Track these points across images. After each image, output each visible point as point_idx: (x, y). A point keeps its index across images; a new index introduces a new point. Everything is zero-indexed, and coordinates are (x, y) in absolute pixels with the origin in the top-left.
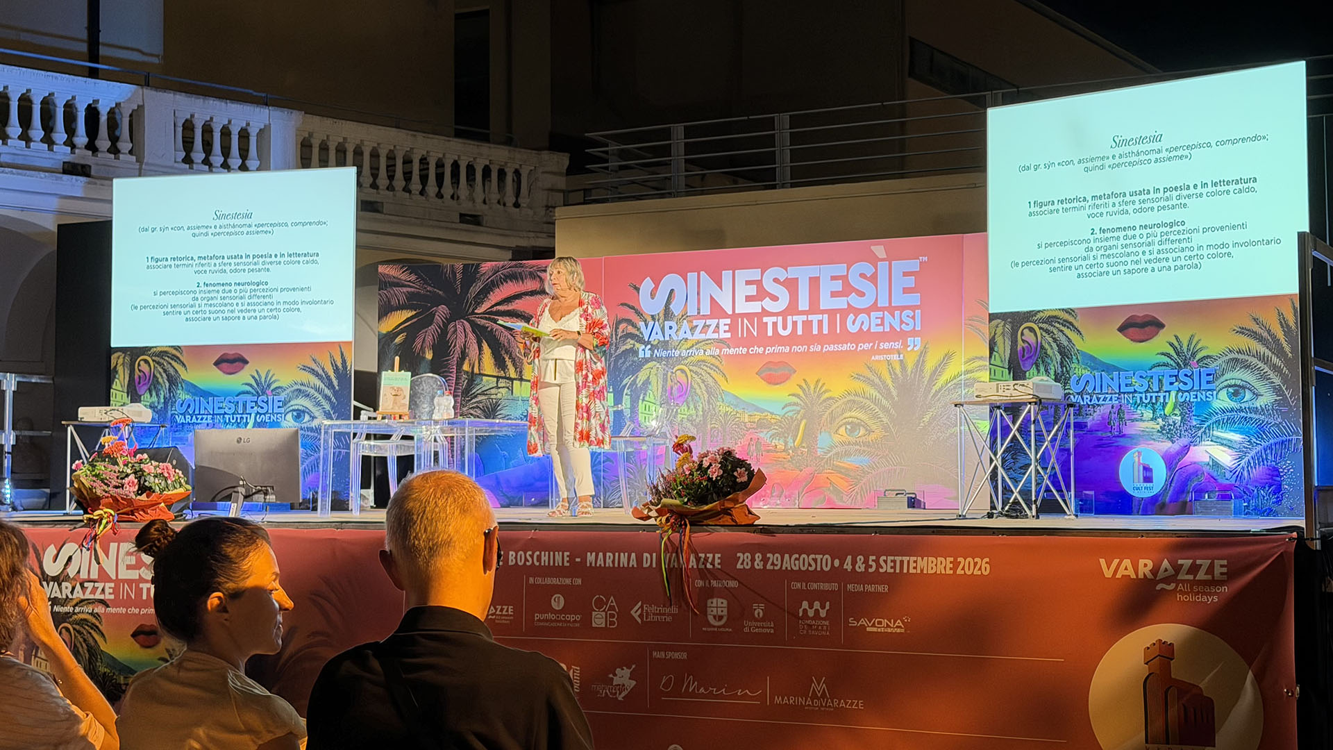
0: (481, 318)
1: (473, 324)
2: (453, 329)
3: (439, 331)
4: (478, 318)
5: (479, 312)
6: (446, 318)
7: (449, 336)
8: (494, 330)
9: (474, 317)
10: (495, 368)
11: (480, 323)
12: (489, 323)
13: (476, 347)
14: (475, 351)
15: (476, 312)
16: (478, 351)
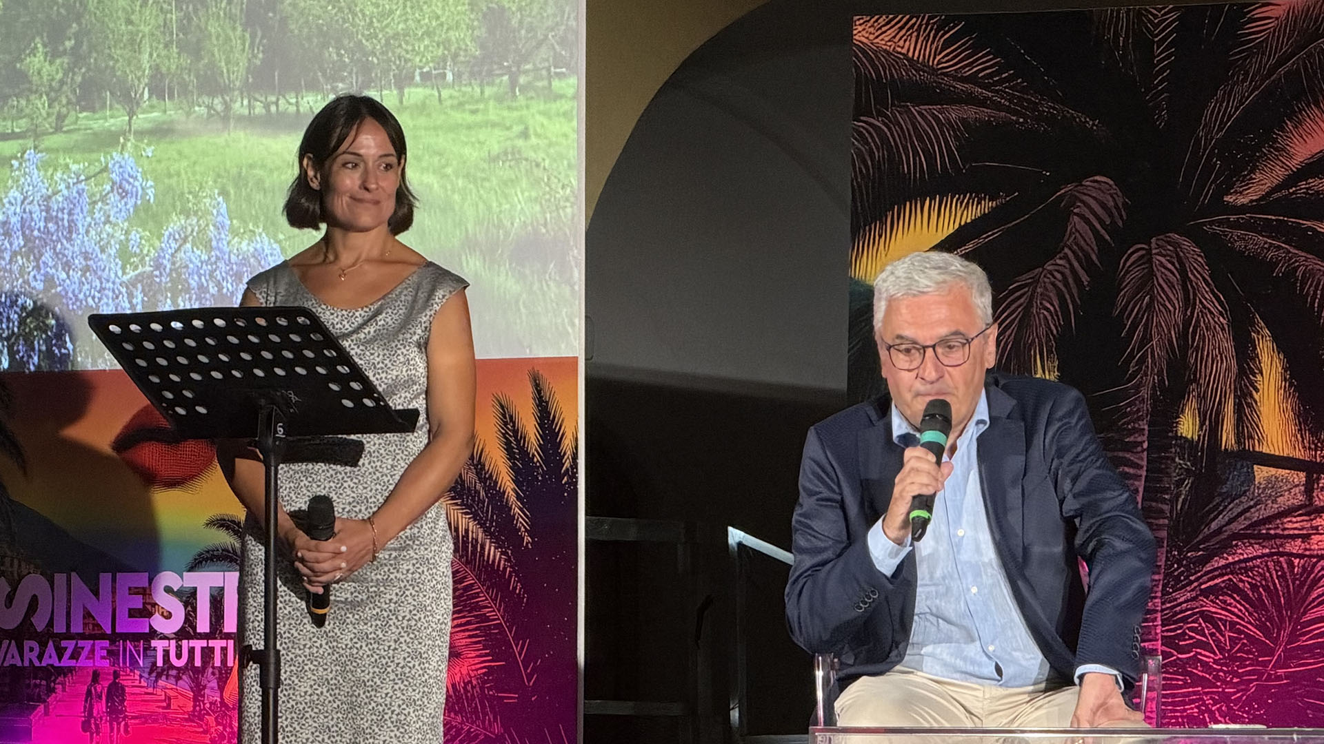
0: (1250, 226)
1: (1216, 251)
2: (1136, 273)
3: (1085, 279)
4: (1236, 225)
5: (1243, 200)
6: (1112, 229)
7: (1121, 300)
8: (1299, 274)
9: (1220, 223)
10: (1300, 430)
11: (1246, 246)
12: (1279, 248)
13: (1228, 345)
14: (1222, 363)
15: (1229, 202)
16: (1234, 363)
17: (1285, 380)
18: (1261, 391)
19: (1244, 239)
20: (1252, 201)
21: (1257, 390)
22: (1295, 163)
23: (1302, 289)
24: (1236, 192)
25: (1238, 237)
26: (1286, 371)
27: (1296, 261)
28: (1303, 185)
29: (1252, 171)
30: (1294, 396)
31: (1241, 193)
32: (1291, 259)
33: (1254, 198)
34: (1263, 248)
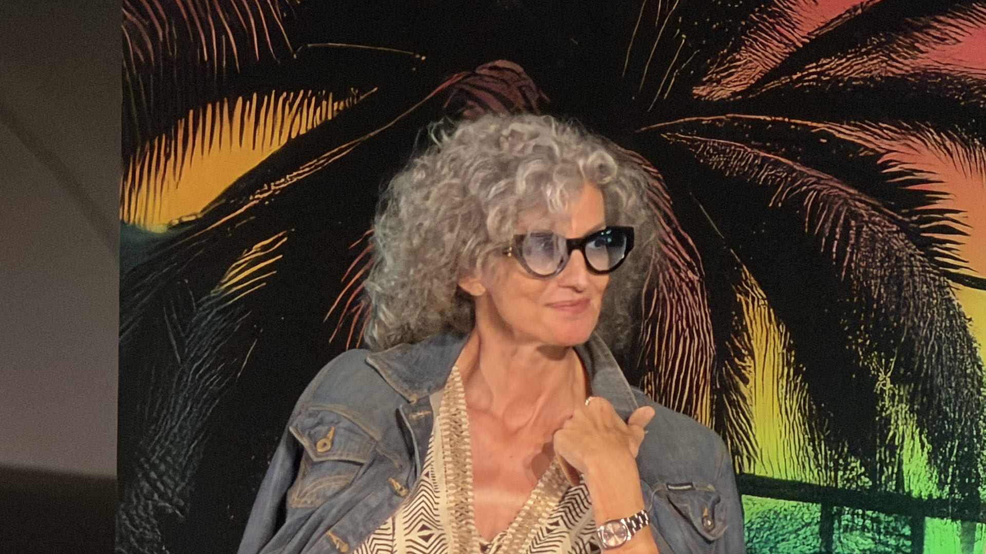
8: (808, 202)
9: (688, 128)
10: (812, 440)
11: (727, 162)
12: (777, 164)
13: (701, 314)
14: (692, 338)
15: (700, 96)
16: (710, 340)
17: (789, 364)
18: (751, 383)
19: (724, 152)
20: (735, 94)
21: (746, 381)
22: (799, 36)
23: (812, 226)
24: (711, 81)
25: (715, 149)
26: (789, 350)
27: (802, 184)
28: (812, 67)
29: (736, 49)
30: (802, 388)
31: (718, 82)
32: (794, 180)
33: (738, 89)
34: (751, 166)
